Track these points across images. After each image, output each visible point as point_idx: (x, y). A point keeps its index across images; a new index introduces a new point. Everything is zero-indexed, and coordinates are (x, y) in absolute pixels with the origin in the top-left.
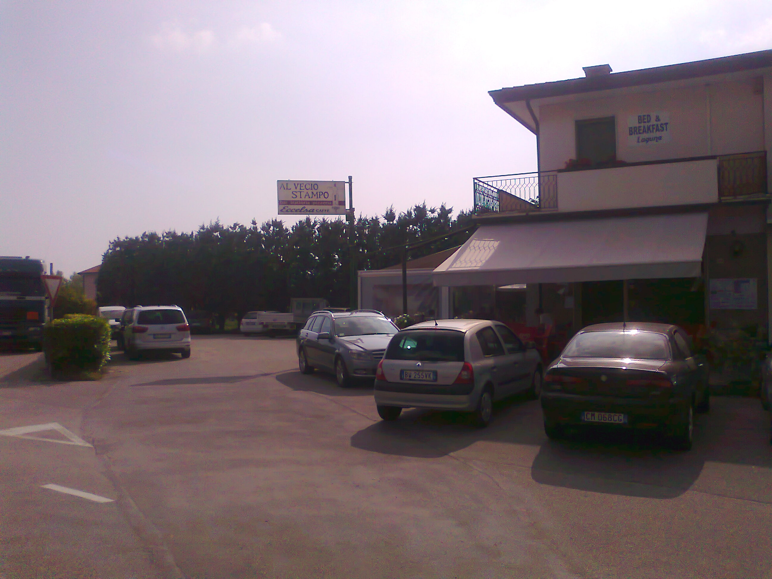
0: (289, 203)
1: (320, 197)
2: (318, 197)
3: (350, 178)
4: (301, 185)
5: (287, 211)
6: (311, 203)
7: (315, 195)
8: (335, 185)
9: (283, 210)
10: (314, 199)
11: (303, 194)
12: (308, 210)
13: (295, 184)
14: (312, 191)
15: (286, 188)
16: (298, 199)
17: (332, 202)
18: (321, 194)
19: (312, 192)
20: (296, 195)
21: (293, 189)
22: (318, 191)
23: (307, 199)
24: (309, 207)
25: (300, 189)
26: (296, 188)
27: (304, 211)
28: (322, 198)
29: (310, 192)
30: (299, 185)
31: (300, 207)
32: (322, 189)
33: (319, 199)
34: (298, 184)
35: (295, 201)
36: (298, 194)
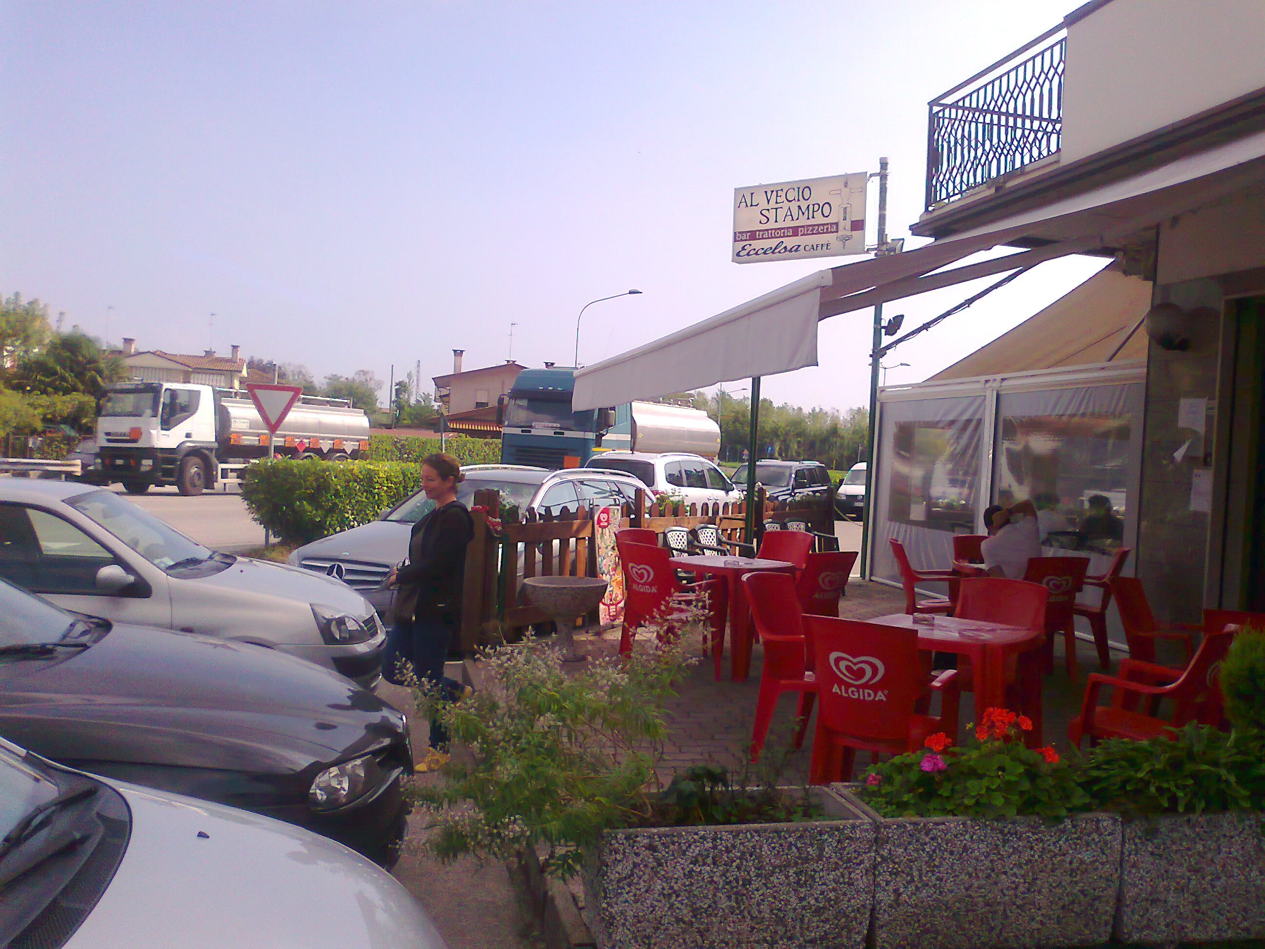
0: (752, 235)
1: (813, 217)
2: (810, 216)
3: (884, 165)
4: (777, 191)
5: (748, 254)
6: (795, 231)
7: (803, 214)
8: (846, 185)
9: (741, 254)
10: (803, 221)
11: (781, 213)
12: (788, 249)
13: (766, 192)
14: (799, 203)
15: (749, 205)
16: (771, 225)
17: (837, 224)
18: (816, 207)
19: (799, 207)
20: (768, 219)
21: (764, 204)
22: (810, 202)
23: (789, 223)
24: (790, 242)
25: (777, 203)
26: (768, 201)
27: (779, 252)
28: (819, 219)
29: (794, 206)
30: (775, 193)
31: (773, 243)
32: (818, 196)
33: (812, 222)
34: (772, 192)
35: (767, 230)
36: (771, 215)
